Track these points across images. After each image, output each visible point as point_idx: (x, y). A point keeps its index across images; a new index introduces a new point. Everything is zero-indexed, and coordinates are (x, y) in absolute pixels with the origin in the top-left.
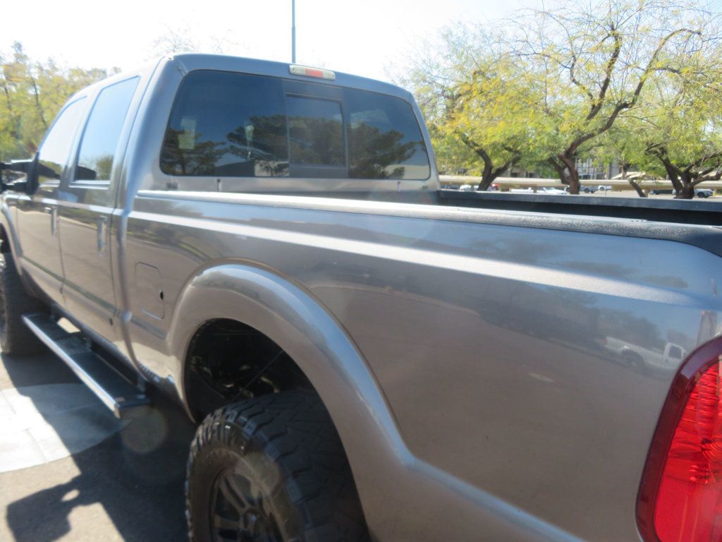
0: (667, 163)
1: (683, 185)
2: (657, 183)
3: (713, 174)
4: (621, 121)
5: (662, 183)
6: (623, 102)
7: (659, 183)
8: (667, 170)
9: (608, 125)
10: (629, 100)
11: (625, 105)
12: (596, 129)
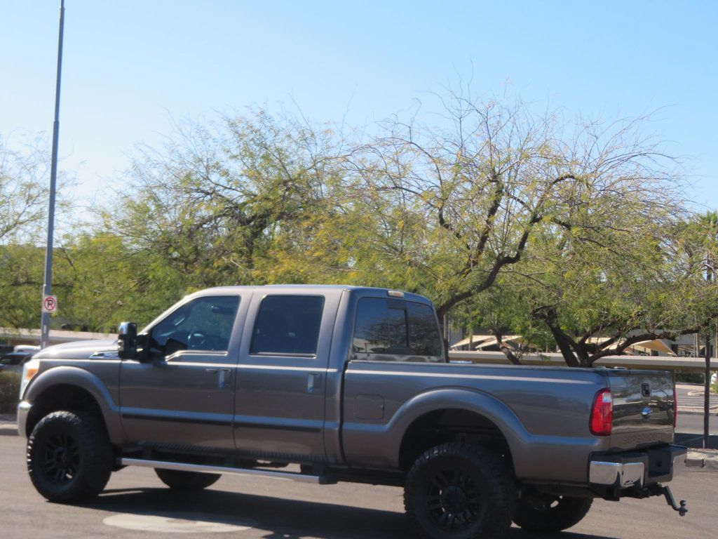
0: (557, 332)
1: (579, 361)
2: (542, 356)
3: (613, 347)
4: (504, 277)
5: (550, 357)
6: (506, 256)
7: (545, 357)
8: (556, 338)
9: (488, 282)
10: (513, 254)
11: (509, 260)
12: (473, 288)
